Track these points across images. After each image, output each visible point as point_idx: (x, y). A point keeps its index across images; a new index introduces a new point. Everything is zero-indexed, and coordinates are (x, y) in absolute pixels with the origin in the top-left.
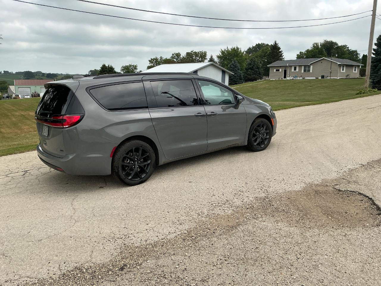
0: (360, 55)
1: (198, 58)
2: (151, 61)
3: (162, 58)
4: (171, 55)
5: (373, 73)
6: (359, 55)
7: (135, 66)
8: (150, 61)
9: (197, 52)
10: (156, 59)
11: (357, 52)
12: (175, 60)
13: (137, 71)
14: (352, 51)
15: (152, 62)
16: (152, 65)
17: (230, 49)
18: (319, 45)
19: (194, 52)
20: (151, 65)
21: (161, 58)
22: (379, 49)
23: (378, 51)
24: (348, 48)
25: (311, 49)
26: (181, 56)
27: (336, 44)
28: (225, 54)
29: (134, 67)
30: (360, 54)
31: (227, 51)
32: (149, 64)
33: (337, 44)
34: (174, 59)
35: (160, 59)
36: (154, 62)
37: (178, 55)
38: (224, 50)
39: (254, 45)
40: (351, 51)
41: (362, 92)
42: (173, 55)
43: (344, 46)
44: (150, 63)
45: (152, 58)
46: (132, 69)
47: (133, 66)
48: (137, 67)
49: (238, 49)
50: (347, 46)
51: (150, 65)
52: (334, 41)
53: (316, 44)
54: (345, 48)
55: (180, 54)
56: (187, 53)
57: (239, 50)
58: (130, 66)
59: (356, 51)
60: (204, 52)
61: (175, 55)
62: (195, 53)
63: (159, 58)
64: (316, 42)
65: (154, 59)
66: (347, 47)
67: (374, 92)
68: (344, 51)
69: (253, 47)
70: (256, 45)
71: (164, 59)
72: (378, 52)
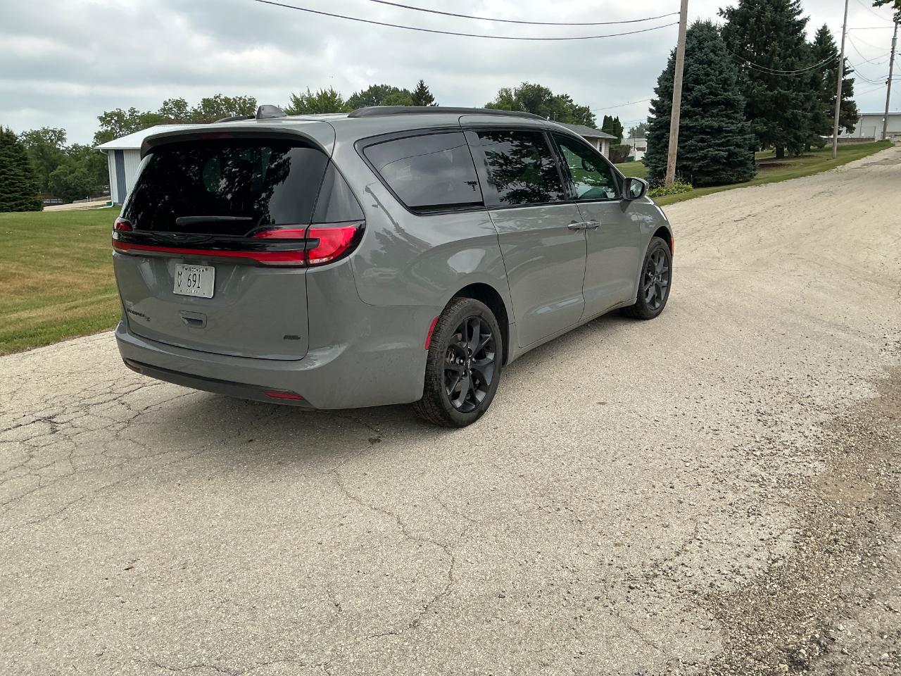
0: (595, 118)
1: (235, 113)
2: (105, 119)
3: (135, 112)
4: (162, 106)
5: (653, 154)
6: (593, 118)
7: (60, 132)
8: (101, 119)
9: (231, 98)
10: (120, 115)
11: (589, 110)
12: (173, 117)
13: (66, 145)
14: (580, 109)
15: (109, 122)
16: (109, 129)
17: (315, 96)
18: (513, 94)
19: (222, 97)
20: (106, 128)
21: (133, 111)
22: (666, 102)
23: (664, 106)
24: (571, 101)
25: (496, 102)
26: (188, 109)
27: (547, 92)
28: (305, 106)
29: (55, 135)
30: (594, 116)
31: (308, 100)
32: (98, 127)
33: (550, 93)
34: (170, 116)
35: (128, 113)
36: (113, 121)
37: (180, 104)
38: (299, 97)
39: (366, 89)
40: (577, 108)
41: (661, 191)
42: (166, 103)
43: (563, 97)
44: (102, 125)
45: (108, 112)
46: (52, 140)
47: (53, 131)
48: (63, 134)
49: (334, 95)
50: (568, 97)
51: (101, 131)
52: (543, 86)
53: (506, 91)
54: (565, 103)
55: (186, 103)
56: (204, 100)
57: (337, 98)
58: (46, 132)
59: (587, 109)
60: (250, 100)
61: (171, 105)
62: (227, 100)
63: (126, 110)
64: (505, 87)
65: (112, 115)
66: (569, 99)
67: (688, 190)
68: (564, 108)
69: (364, 94)
70: (368, 88)
71: (140, 114)
72: (662, 108)
